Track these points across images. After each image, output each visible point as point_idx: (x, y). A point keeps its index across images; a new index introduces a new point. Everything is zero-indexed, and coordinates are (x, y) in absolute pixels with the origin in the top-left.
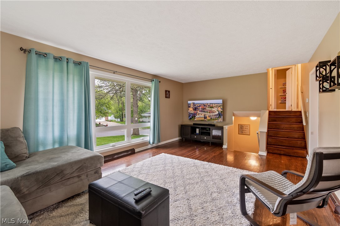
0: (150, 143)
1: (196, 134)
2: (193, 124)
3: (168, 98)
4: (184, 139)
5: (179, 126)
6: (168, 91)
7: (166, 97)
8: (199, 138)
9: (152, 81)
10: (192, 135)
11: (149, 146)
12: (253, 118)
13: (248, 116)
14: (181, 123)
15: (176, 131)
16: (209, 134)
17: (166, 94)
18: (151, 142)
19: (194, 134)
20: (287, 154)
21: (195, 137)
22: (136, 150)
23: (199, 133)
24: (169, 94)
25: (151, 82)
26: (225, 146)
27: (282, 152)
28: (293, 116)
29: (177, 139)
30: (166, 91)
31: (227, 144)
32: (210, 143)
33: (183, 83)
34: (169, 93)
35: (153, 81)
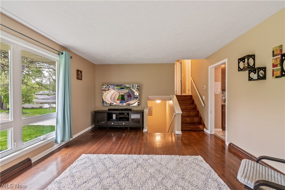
0: (56, 142)
1: (113, 121)
2: (108, 109)
3: (80, 79)
4: (97, 127)
5: (92, 112)
6: (80, 71)
7: (78, 78)
8: (117, 125)
9: (60, 53)
10: (109, 122)
11: (56, 147)
12: (158, 102)
13: (154, 100)
14: (93, 109)
15: (89, 119)
16: (128, 119)
17: (78, 75)
18: (59, 140)
19: (110, 120)
20: (192, 130)
21: (113, 123)
22: (34, 160)
23: (116, 118)
24: (82, 75)
25: (59, 55)
26: (145, 130)
27: (189, 129)
28: (187, 99)
29: (90, 128)
30: (78, 71)
31: (147, 127)
32: (129, 128)
33: (95, 63)
34: (82, 73)
35: (62, 54)
